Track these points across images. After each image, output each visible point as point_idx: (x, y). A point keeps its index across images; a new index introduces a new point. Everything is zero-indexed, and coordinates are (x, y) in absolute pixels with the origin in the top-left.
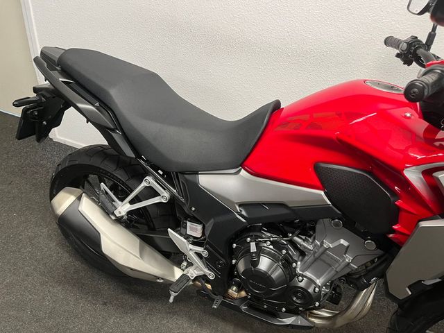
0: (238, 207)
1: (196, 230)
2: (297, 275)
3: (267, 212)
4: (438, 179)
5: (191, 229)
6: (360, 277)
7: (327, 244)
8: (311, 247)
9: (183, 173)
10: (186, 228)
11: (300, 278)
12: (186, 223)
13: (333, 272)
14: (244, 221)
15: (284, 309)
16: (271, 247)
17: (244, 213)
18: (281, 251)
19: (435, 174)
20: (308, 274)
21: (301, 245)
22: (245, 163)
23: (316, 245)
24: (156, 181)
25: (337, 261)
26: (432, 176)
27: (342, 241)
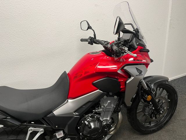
0: (74, 113)
1: (61, 134)
2: (102, 122)
3: (85, 108)
4: (125, 69)
5: (59, 135)
6: (118, 108)
7: (106, 105)
8: (101, 110)
9: (46, 116)
10: (56, 136)
11: (104, 121)
12: (55, 135)
13: (111, 112)
14: (78, 116)
15: (104, 136)
16: (91, 118)
17: (77, 114)
18: (94, 117)
19: (124, 68)
20: (104, 119)
21: (98, 111)
22: (68, 97)
23: (103, 108)
24: (34, 127)
25: (110, 108)
26: (124, 69)
27: (109, 101)
